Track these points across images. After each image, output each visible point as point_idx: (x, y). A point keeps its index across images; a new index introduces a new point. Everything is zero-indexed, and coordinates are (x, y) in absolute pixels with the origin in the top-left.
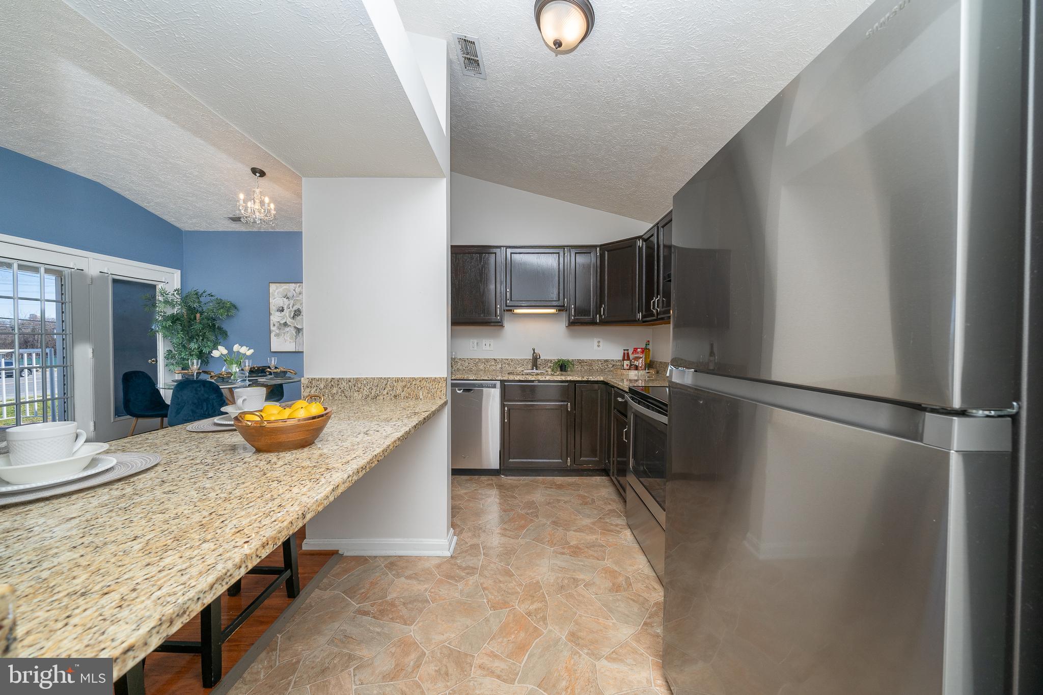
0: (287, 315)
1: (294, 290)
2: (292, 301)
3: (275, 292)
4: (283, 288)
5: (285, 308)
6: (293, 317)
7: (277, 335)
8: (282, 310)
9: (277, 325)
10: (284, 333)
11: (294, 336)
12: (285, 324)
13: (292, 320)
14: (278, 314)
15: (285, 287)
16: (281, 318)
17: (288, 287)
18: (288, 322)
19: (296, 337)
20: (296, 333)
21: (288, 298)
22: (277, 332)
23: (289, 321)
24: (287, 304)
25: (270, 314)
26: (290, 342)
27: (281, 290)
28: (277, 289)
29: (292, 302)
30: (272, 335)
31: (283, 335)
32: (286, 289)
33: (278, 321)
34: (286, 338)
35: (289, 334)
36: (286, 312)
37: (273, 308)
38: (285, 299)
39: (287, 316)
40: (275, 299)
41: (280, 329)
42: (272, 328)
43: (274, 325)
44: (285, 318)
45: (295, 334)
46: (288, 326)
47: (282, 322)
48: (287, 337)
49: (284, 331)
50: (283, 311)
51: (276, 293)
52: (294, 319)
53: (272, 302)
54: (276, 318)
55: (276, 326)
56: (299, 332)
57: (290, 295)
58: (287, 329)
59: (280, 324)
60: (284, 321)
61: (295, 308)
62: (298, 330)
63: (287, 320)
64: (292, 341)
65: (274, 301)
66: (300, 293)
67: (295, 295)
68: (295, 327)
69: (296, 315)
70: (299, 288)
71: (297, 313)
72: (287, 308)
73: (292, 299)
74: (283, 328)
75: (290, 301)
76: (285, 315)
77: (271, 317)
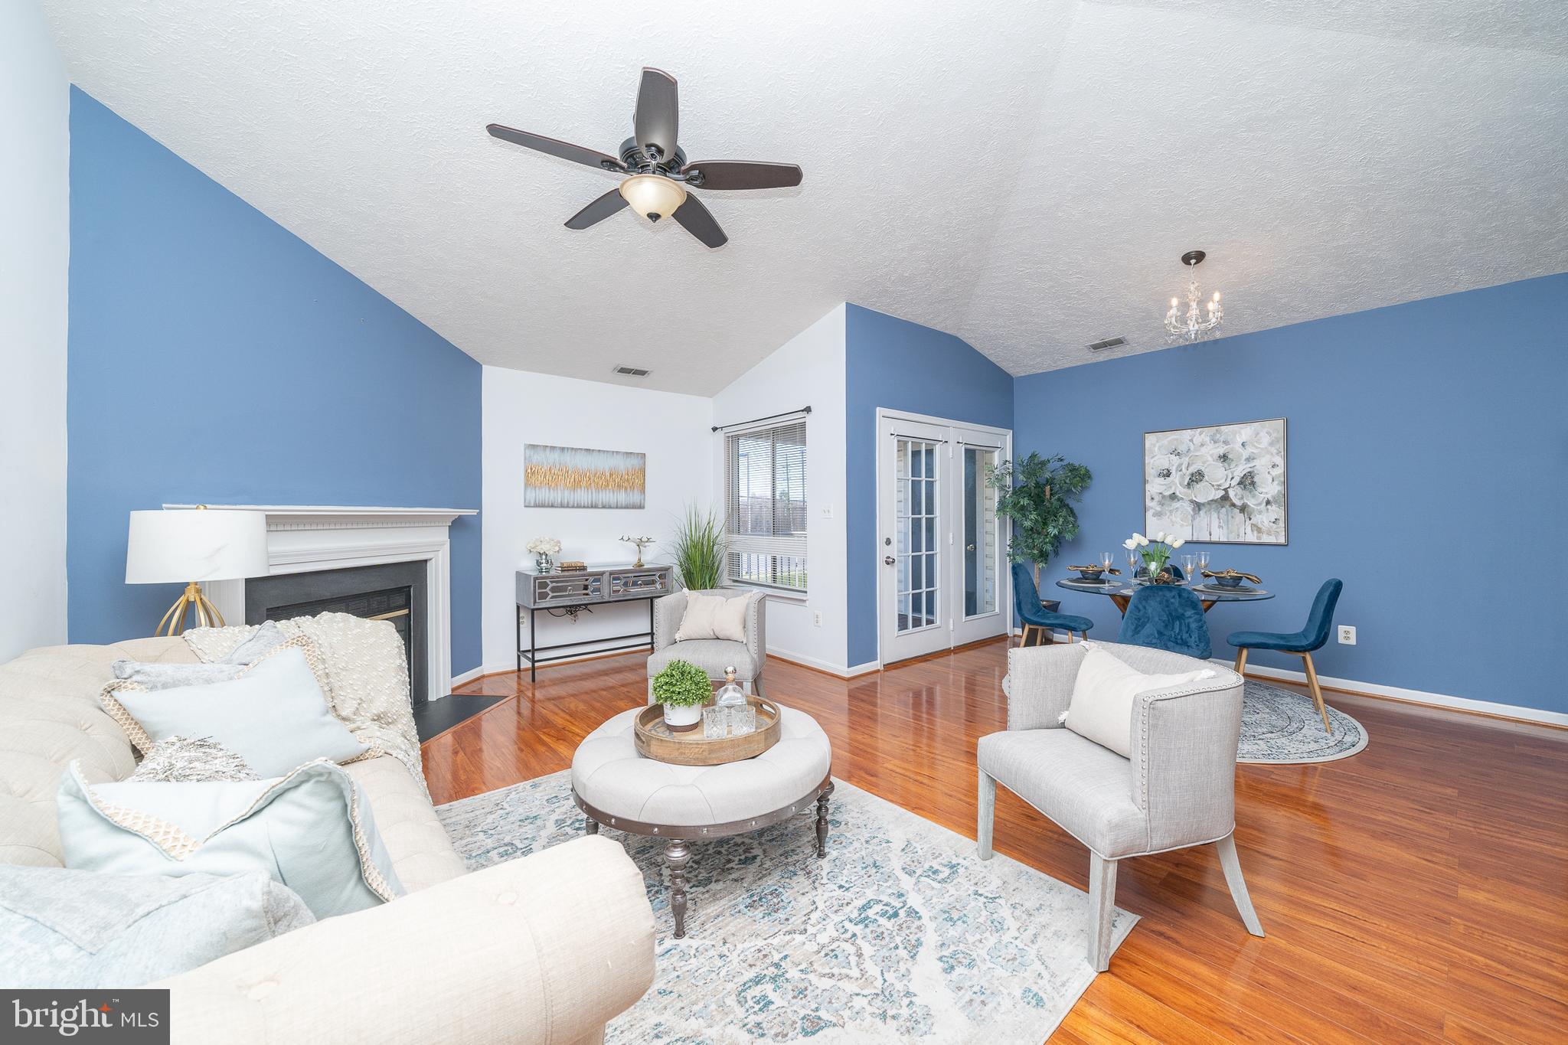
0: (1177, 481)
1: (1191, 440)
2: (1187, 459)
3: (1154, 445)
4: (1169, 439)
5: (1173, 471)
6: (1189, 484)
7: (1158, 514)
8: (1168, 474)
9: (1157, 498)
10: (1171, 512)
11: (1190, 516)
12: (1173, 497)
13: (1186, 490)
14: (1160, 480)
15: (1175, 437)
16: (1165, 487)
17: (1178, 436)
18: (1178, 493)
19: (1193, 517)
20: (1193, 510)
21: (1178, 454)
22: (1158, 509)
23: (1180, 491)
24: (1176, 464)
25: (1145, 482)
26: (1182, 526)
27: (1166, 442)
28: (1157, 442)
29: (1185, 460)
30: (1149, 514)
31: (1168, 514)
32: (1177, 440)
34: (1174, 519)
35: (1179, 512)
36: (1175, 477)
37: (1151, 472)
38: (1173, 457)
39: (1176, 484)
40: (1155, 458)
41: (1163, 505)
42: (1148, 503)
43: (1152, 499)
44: (1173, 488)
45: (1192, 512)
46: (1178, 500)
47: (1167, 493)
48: (1177, 517)
49: (1171, 508)
50: (1169, 476)
51: (1156, 449)
52: (1189, 487)
53: (1149, 463)
54: (1155, 487)
55: (1156, 500)
56: (1199, 510)
57: (1182, 448)
58: (1176, 505)
59: (1164, 497)
60: (1171, 492)
61: (1193, 469)
62: (1198, 506)
63: (1175, 489)
64: (1185, 524)
65: (1152, 461)
66: (1202, 445)
67: (1192, 448)
68: (1192, 501)
69: (1193, 481)
70: (1201, 436)
71: (1197, 477)
72: (1176, 471)
73: (1186, 456)
74: (1169, 503)
75: (1183, 458)
76: (1172, 482)
77: (1148, 487)
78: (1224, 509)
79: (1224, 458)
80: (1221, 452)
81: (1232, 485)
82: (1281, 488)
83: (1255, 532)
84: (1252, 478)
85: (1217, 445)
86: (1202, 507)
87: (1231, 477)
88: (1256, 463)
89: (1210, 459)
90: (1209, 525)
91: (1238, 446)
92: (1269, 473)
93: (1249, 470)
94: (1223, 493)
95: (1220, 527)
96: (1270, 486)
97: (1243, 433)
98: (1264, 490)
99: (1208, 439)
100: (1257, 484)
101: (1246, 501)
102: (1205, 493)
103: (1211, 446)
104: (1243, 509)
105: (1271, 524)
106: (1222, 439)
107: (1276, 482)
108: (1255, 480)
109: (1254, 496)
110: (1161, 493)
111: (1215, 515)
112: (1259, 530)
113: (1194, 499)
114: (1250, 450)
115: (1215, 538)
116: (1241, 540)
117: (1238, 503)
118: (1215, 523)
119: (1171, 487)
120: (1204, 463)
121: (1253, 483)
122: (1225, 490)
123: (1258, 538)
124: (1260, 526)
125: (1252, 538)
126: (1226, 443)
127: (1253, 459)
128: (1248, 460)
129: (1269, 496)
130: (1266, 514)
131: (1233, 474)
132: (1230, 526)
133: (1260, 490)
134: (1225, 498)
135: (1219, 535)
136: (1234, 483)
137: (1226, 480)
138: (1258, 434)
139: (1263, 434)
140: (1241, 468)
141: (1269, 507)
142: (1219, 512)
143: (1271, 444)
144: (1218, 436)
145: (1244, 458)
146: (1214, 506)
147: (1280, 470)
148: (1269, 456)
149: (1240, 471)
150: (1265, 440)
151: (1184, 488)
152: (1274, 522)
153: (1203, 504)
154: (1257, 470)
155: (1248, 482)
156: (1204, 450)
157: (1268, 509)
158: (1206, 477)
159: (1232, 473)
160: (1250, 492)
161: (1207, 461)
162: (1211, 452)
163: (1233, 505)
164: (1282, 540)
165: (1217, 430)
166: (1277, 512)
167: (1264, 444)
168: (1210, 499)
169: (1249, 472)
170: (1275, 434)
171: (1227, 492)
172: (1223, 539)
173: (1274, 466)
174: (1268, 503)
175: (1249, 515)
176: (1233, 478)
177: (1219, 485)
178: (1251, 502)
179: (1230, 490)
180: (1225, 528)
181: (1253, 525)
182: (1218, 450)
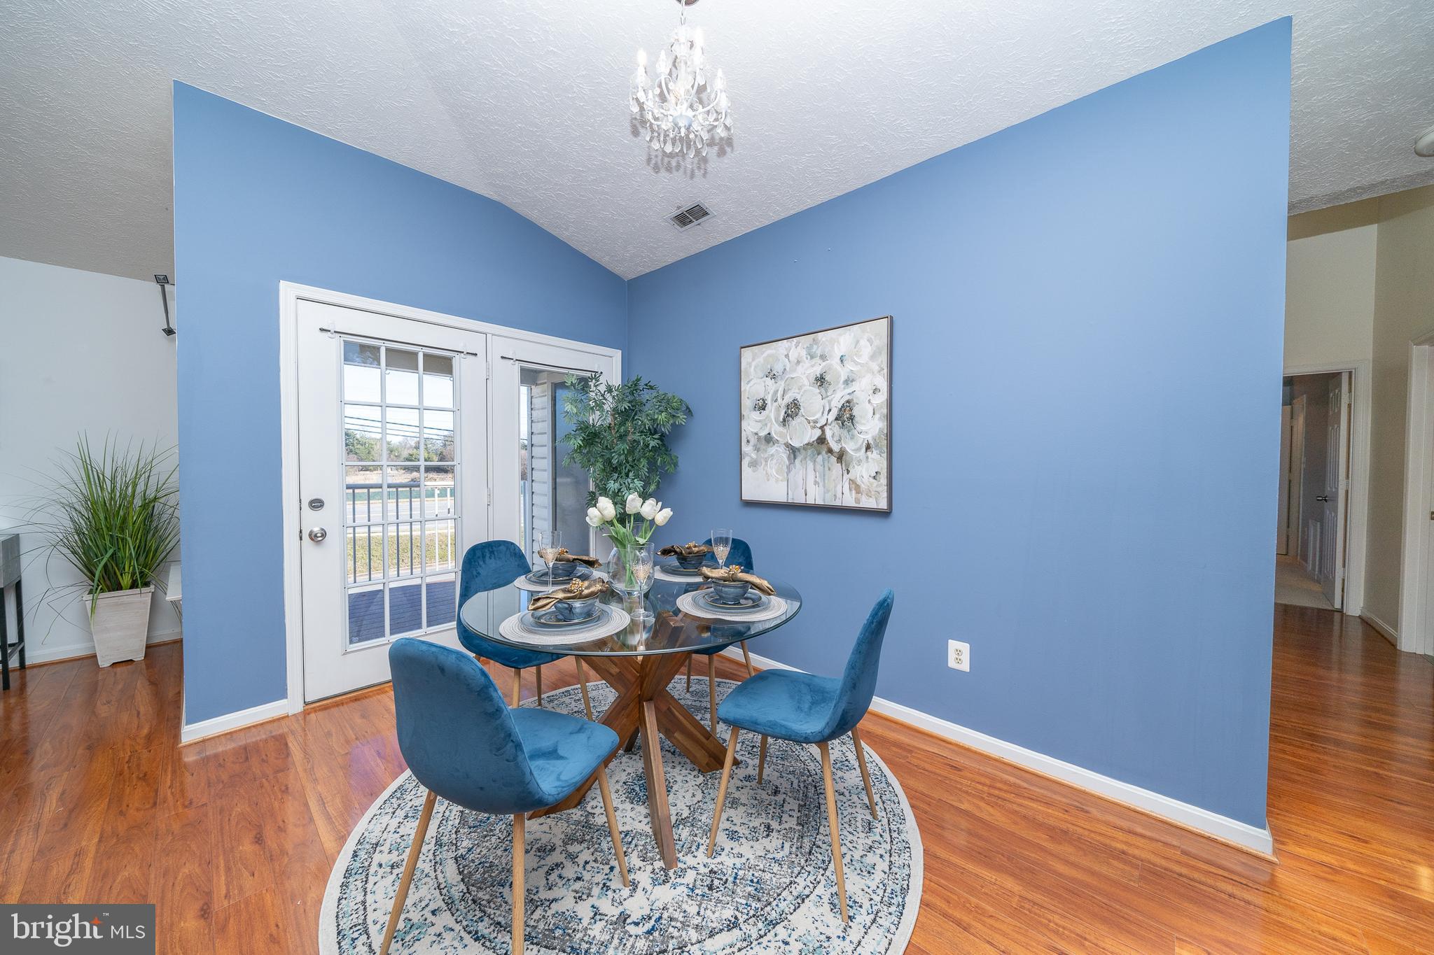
0: (773, 416)
1: (787, 356)
2: (783, 383)
3: (750, 365)
4: (765, 355)
5: (769, 402)
6: (784, 420)
7: (754, 464)
8: (763, 407)
9: (753, 440)
10: (766, 460)
11: (785, 467)
12: (768, 439)
13: (781, 429)
14: (756, 415)
15: (771, 352)
16: (760, 425)
17: (774, 351)
18: (773, 434)
19: (788, 468)
20: (789, 458)
21: (774, 377)
22: (754, 456)
23: (776, 430)
24: (771, 392)
25: (741, 417)
26: (777, 480)
27: (760, 360)
28: (753, 360)
29: (781, 385)
30: (745, 464)
31: (764, 463)
32: (772, 356)
33: (755, 431)
34: (769, 471)
35: (775, 461)
36: (771, 410)
37: (747, 403)
38: (769, 381)
39: (772, 420)
40: (752, 383)
41: (759, 450)
42: (746, 449)
43: (748, 441)
44: (769, 425)
45: (787, 462)
46: (774, 444)
47: (763, 434)
48: (772, 468)
49: (766, 456)
50: (764, 409)
51: (753, 370)
52: (784, 425)
53: (745, 390)
54: (752, 424)
55: (752, 443)
56: (795, 458)
57: (778, 369)
58: (772, 450)
59: (759, 439)
60: (766, 432)
61: (788, 399)
62: (793, 452)
63: (771, 428)
64: (780, 478)
65: (748, 387)
66: (798, 362)
67: (788, 368)
68: (788, 445)
69: (788, 415)
70: (796, 349)
71: (793, 410)
72: (772, 400)
73: (782, 379)
74: (764, 447)
75: (779, 383)
76: (768, 417)
77: (744, 424)
78: (820, 457)
79: (821, 380)
80: (818, 371)
81: (829, 421)
82: (882, 425)
83: (854, 492)
84: (851, 410)
85: (814, 361)
86: (797, 453)
87: (827, 409)
88: (855, 386)
89: (806, 382)
90: (805, 480)
91: (836, 363)
92: (869, 401)
93: (848, 398)
94: (818, 433)
95: (816, 483)
96: (871, 425)
97: (840, 341)
98: (863, 429)
99: (804, 353)
100: (856, 419)
101: (844, 445)
102: (803, 434)
103: (807, 363)
104: (841, 456)
105: (871, 480)
106: (819, 352)
107: (877, 416)
108: (855, 412)
109: (852, 437)
110: (756, 434)
111: (810, 465)
112: (858, 488)
113: (790, 442)
114: (849, 366)
115: (810, 501)
116: (838, 503)
117: (836, 448)
118: (811, 476)
119: (766, 424)
120: (800, 389)
121: (852, 418)
122: (822, 428)
123: (857, 501)
124: (859, 482)
125: (849, 501)
126: (823, 357)
127: (853, 381)
128: (848, 382)
129: (869, 437)
130: (865, 465)
131: (830, 405)
132: (826, 482)
133: (860, 427)
134: (822, 440)
135: (815, 496)
136: (832, 417)
137: (823, 413)
138: (858, 342)
139: (863, 342)
140: (839, 395)
141: (869, 453)
142: (815, 461)
143: (873, 357)
144: (815, 347)
145: (843, 379)
146: (809, 452)
147: (882, 398)
148: (869, 376)
149: (837, 401)
150: (866, 350)
151: (780, 425)
152: (874, 478)
153: (798, 450)
154: (857, 398)
155: (846, 416)
156: (800, 370)
157: (867, 457)
158: (802, 411)
159: (830, 402)
160: (849, 431)
161: (804, 385)
162: (809, 372)
163: (830, 451)
164: (883, 505)
165: (814, 340)
166: (877, 461)
167: (864, 358)
168: (806, 442)
169: (848, 402)
170: (877, 342)
171: (823, 432)
172: (820, 502)
173: (875, 391)
174: (868, 447)
175: (847, 466)
176: (830, 410)
177: (816, 422)
178: (849, 447)
179: (827, 429)
180: (821, 484)
181: (852, 481)
182: (815, 369)
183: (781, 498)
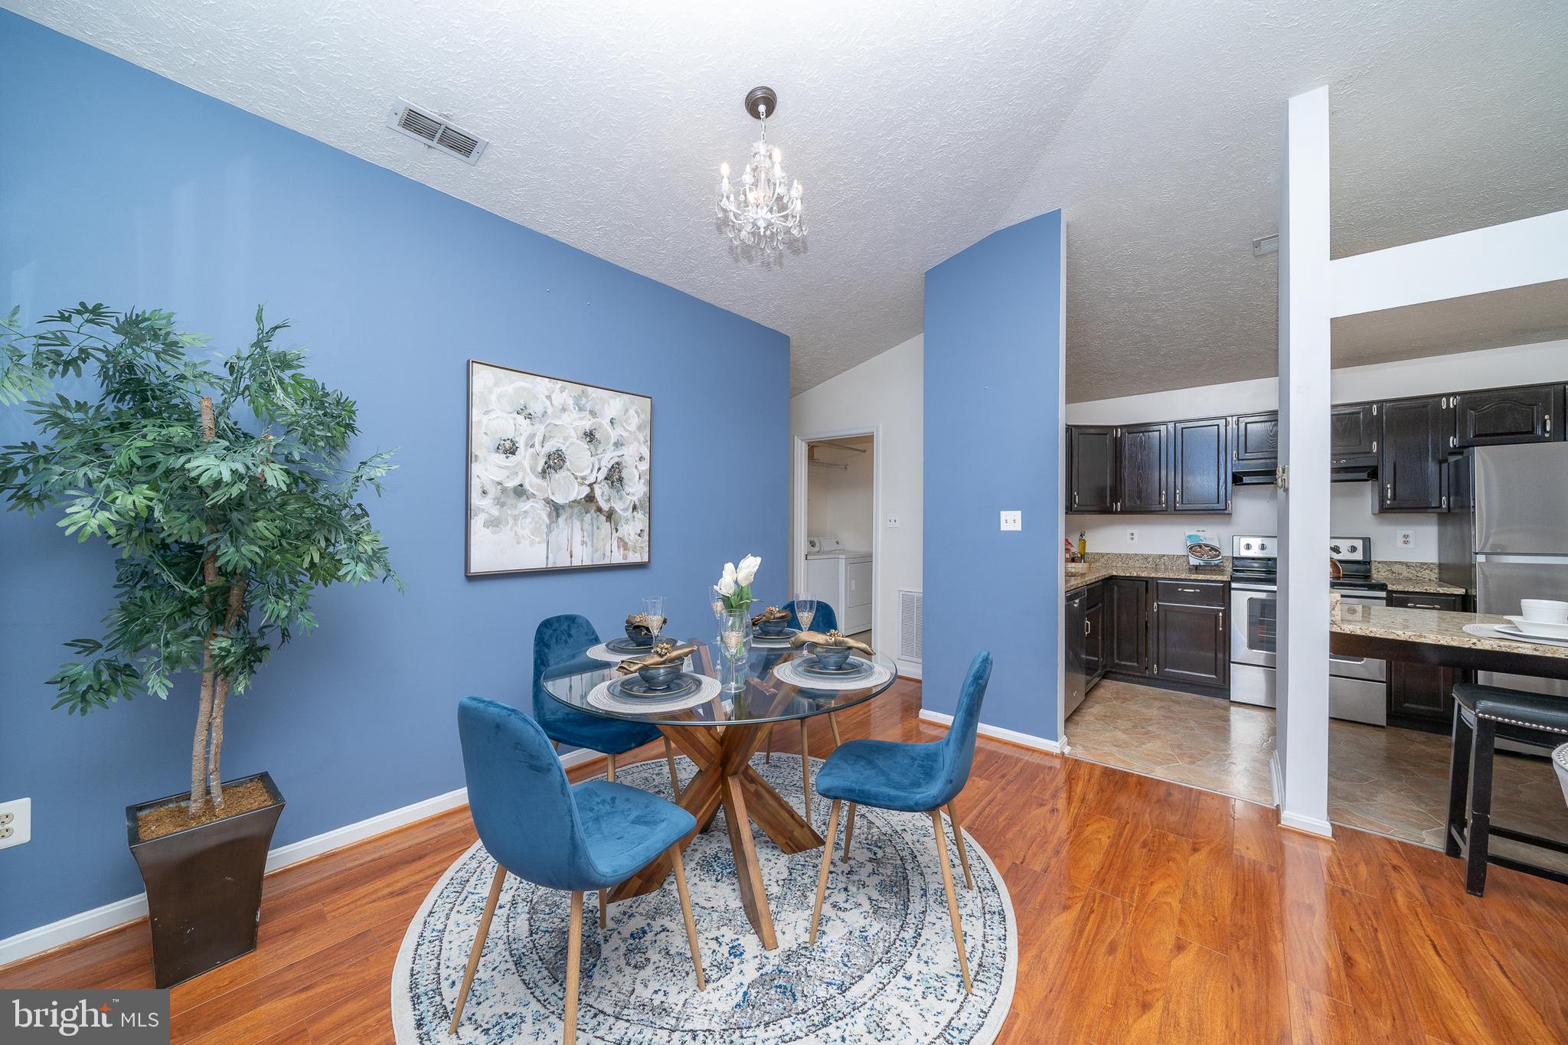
0: (527, 464)
1: (549, 397)
2: (543, 427)
3: (490, 392)
4: (515, 385)
5: (521, 444)
6: (544, 471)
7: (494, 523)
8: (512, 451)
9: (493, 491)
10: (515, 518)
11: (544, 527)
12: (520, 491)
13: (540, 481)
14: (498, 459)
15: (523, 384)
16: (506, 472)
17: (529, 386)
18: (527, 486)
19: (549, 527)
20: (550, 516)
21: (529, 416)
22: (495, 512)
23: (532, 482)
24: (525, 435)
25: (471, 458)
26: (532, 543)
27: (508, 389)
28: (496, 384)
29: (540, 430)
30: (477, 524)
31: (511, 521)
32: (525, 390)
33: (498, 480)
34: (520, 532)
35: (529, 520)
36: (524, 455)
37: (481, 442)
38: (520, 418)
39: (524, 469)
40: (492, 416)
41: (503, 505)
42: (476, 501)
43: (484, 492)
44: (521, 475)
45: (547, 521)
46: (528, 498)
47: (511, 484)
48: (525, 528)
49: (516, 512)
50: (513, 453)
51: (491, 397)
52: (544, 478)
53: (480, 422)
54: (488, 470)
55: (490, 495)
56: (558, 516)
57: (536, 408)
58: (525, 506)
59: (504, 490)
60: (516, 483)
61: (550, 446)
62: (556, 509)
63: (524, 478)
64: (537, 540)
65: (485, 419)
66: (564, 410)
67: (549, 412)
68: (547, 501)
69: (550, 467)
70: (563, 394)
71: (555, 462)
72: (527, 445)
73: (541, 422)
74: (513, 502)
75: (537, 426)
76: (519, 464)
77: (476, 469)
78: (589, 515)
79: (590, 436)
80: (587, 424)
81: (599, 480)
82: (646, 489)
83: (622, 549)
84: (620, 471)
85: (582, 414)
86: (561, 511)
87: (597, 467)
88: (624, 451)
89: (573, 434)
90: (570, 541)
91: (606, 423)
92: (635, 467)
93: (617, 460)
94: (586, 491)
95: (583, 543)
96: (636, 489)
97: (613, 405)
98: (631, 490)
99: (571, 402)
100: (625, 481)
101: (613, 505)
102: (566, 490)
103: (575, 414)
104: (610, 515)
105: (638, 537)
106: (589, 407)
107: (642, 481)
108: (624, 475)
109: (621, 498)
110: (499, 483)
111: (577, 524)
112: (625, 546)
113: (552, 497)
114: (619, 431)
115: (576, 562)
116: (607, 561)
117: (605, 507)
118: (578, 537)
119: (516, 473)
120: (565, 439)
121: (620, 480)
122: (590, 485)
123: (625, 557)
124: (626, 539)
125: (617, 558)
126: (593, 413)
127: (622, 445)
128: (618, 445)
129: (635, 499)
130: (632, 523)
131: (599, 464)
132: (595, 541)
133: (628, 489)
134: (590, 498)
135: (582, 557)
136: (601, 476)
137: (592, 471)
138: (627, 410)
139: (632, 412)
140: (609, 455)
141: (635, 513)
142: (582, 520)
143: (639, 428)
144: (584, 400)
145: (612, 441)
146: (576, 510)
147: (645, 466)
148: (636, 444)
149: (608, 459)
150: (634, 422)
151: (537, 477)
152: (638, 535)
153: (563, 507)
154: (625, 462)
155: (615, 477)
156: (565, 419)
157: (633, 517)
158: (568, 463)
159: (599, 461)
160: (617, 492)
161: (570, 437)
162: (576, 423)
163: (599, 510)
164: (644, 558)
165: (583, 392)
166: (640, 521)
167: (633, 427)
168: (572, 499)
169: (617, 463)
170: (643, 416)
171: (592, 490)
172: (587, 562)
173: (641, 459)
174: (635, 508)
175: (616, 525)
176: (599, 469)
177: (584, 478)
178: (618, 507)
179: (596, 487)
180: (589, 543)
181: (620, 539)
182: (584, 422)
183: (539, 563)
